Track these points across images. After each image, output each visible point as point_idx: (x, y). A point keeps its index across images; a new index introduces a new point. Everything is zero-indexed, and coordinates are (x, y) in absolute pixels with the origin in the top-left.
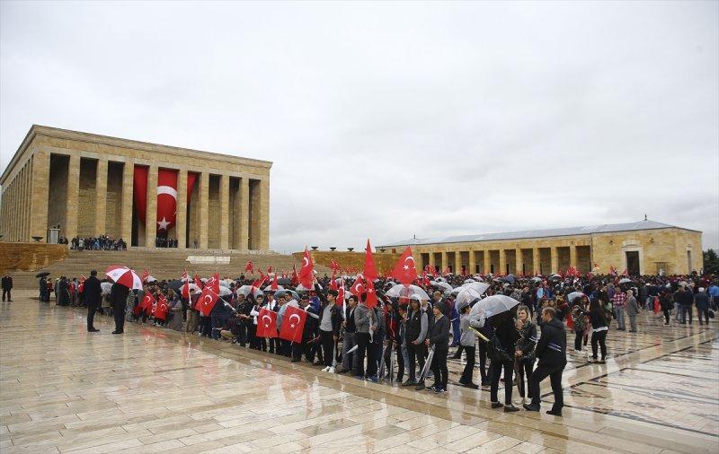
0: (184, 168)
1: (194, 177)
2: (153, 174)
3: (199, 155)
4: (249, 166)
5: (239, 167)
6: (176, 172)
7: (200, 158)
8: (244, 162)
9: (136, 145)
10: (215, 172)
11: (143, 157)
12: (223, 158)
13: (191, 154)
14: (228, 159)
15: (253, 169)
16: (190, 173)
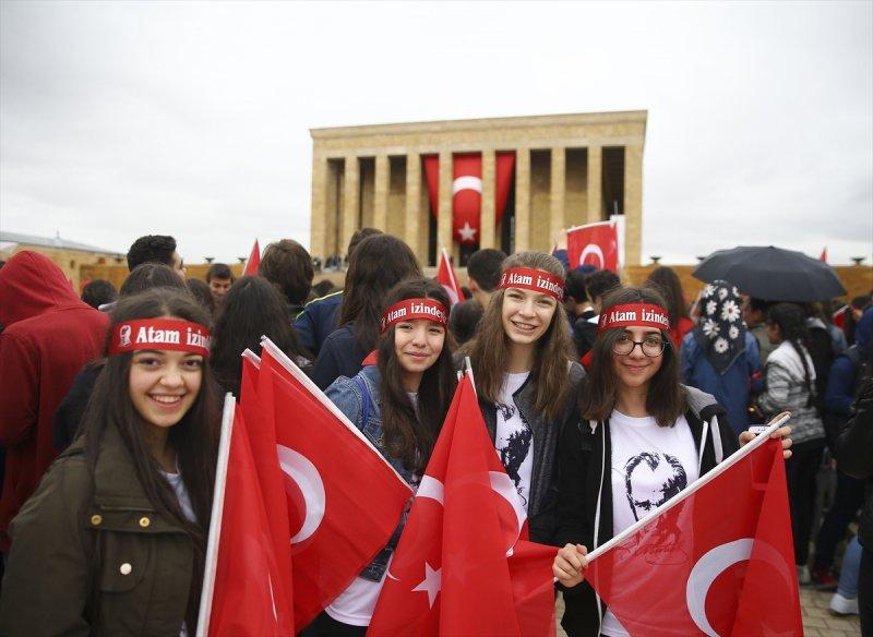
0: (488, 147)
1: (506, 158)
2: (446, 163)
3: (512, 123)
4: (600, 124)
5: (581, 131)
6: (477, 156)
7: (513, 128)
8: (591, 119)
9: (419, 128)
10: (539, 145)
11: (430, 142)
12: (550, 121)
13: (498, 124)
14: (561, 120)
15: (609, 130)
16: (500, 155)
